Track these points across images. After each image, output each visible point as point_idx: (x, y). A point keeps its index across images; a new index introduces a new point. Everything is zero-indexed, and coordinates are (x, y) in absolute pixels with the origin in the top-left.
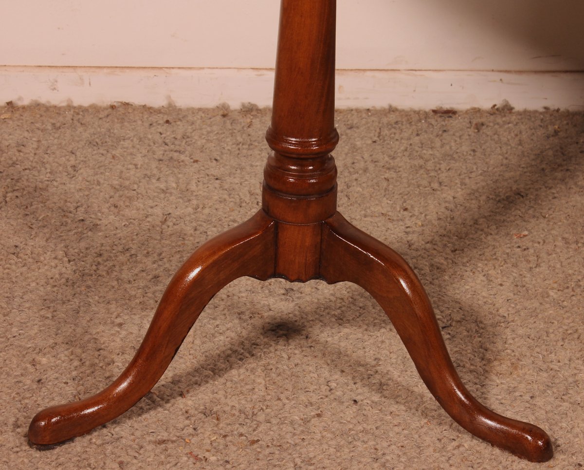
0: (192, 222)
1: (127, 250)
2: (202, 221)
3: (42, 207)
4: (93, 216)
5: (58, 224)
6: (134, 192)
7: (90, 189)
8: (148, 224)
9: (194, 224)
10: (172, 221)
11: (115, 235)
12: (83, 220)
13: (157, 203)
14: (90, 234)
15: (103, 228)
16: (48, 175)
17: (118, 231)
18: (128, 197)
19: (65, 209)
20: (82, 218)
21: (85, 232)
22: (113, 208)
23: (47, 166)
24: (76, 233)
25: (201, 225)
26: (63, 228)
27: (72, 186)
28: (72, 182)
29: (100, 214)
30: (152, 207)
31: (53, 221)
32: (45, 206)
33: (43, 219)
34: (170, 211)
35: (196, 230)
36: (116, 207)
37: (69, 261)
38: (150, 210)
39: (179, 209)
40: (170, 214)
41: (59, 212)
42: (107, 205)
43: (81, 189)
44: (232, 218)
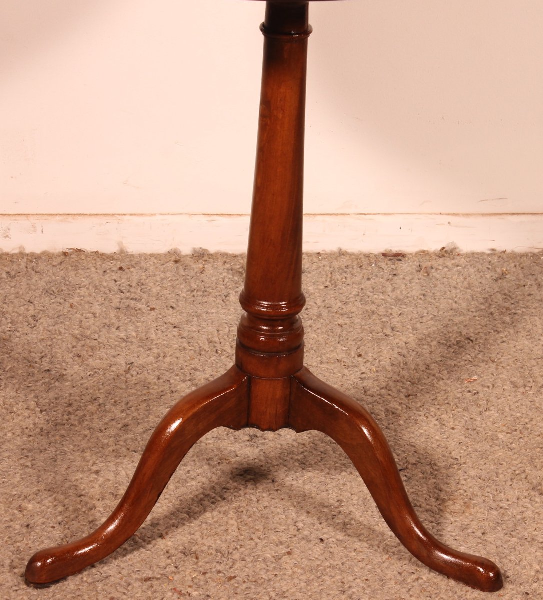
0: (154, 371)
1: (95, 400)
2: (164, 370)
3: (7, 358)
4: (58, 366)
5: (25, 374)
6: (96, 342)
7: (52, 339)
8: (112, 374)
9: (157, 373)
10: (135, 370)
11: (81, 385)
12: (48, 371)
13: (118, 353)
14: (57, 384)
15: (69, 378)
16: (9, 325)
17: (84, 381)
18: (90, 347)
19: (30, 359)
20: (48, 369)
21: (52, 382)
22: (76, 358)
23: (7, 316)
24: (44, 383)
25: (163, 374)
26: (30, 379)
27: (34, 336)
28: (34, 332)
29: (64, 365)
30: (114, 357)
31: (20, 372)
32: (10, 357)
33: (10, 370)
34: (133, 361)
35: (159, 379)
36: (79, 357)
37: (41, 412)
38: (113, 360)
39: (140, 358)
40: (132, 363)
41: (25, 363)
42: (71, 355)
43: (43, 340)
44: (192, 366)
